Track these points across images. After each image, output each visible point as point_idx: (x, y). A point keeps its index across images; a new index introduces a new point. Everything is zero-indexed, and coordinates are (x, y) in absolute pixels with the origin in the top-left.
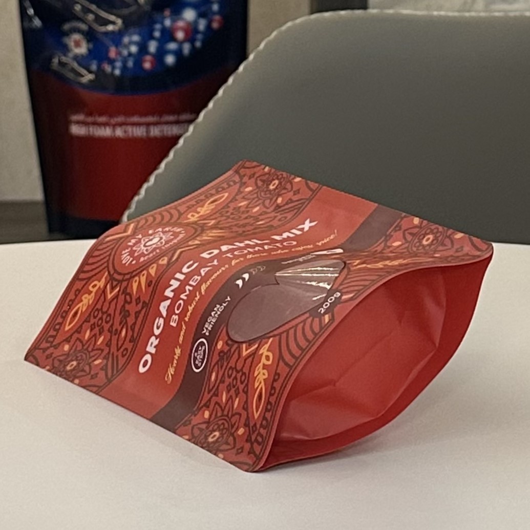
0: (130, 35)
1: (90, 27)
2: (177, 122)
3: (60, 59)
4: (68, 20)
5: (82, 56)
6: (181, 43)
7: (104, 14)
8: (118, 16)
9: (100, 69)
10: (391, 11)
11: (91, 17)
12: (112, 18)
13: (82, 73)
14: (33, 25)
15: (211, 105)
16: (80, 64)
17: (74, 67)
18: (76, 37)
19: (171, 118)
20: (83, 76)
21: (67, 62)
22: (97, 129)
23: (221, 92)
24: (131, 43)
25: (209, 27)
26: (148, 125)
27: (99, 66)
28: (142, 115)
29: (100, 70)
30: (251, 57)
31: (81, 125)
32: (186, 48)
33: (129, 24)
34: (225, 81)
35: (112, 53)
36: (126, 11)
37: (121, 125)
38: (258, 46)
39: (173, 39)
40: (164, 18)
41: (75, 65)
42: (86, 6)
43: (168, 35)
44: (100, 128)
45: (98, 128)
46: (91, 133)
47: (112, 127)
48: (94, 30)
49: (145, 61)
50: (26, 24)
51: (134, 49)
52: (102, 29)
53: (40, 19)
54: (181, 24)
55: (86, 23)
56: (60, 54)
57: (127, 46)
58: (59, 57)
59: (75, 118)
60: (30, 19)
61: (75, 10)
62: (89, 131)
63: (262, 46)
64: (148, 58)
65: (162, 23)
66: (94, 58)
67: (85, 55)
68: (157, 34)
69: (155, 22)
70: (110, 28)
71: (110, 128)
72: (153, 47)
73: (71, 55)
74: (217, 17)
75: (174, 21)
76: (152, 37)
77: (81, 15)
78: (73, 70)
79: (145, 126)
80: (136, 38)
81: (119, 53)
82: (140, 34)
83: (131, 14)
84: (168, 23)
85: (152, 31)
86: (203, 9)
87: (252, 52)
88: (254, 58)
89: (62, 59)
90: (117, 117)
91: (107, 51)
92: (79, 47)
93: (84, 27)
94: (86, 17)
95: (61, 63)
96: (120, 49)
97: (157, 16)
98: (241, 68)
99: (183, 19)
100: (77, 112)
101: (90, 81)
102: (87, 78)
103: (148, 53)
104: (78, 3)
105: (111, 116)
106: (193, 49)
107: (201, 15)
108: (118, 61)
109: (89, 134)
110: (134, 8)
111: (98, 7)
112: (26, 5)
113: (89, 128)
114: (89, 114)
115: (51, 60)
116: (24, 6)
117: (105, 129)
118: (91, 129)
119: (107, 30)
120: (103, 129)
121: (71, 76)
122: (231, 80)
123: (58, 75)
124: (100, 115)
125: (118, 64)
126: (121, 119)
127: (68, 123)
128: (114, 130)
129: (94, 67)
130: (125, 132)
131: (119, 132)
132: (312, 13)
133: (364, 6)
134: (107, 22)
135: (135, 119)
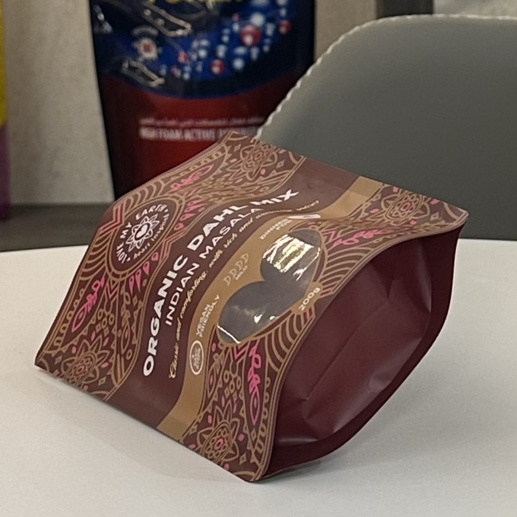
0: (199, 40)
1: (160, 32)
2: (246, 126)
3: (131, 64)
4: (138, 25)
5: (152, 60)
6: (249, 48)
7: (173, 19)
8: (187, 21)
9: (169, 73)
11: (160, 22)
12: (181, 23)
13: (152, 78)
14: (104, 30)
15: (279, 108)
16: (150, 69)
17: (144, 72)
18: (146, 41)
19: (240, 121)
20: (152, 80)
21: (137, 67)
22: (167, 133)
23: (289, 96)
24: (201, 48)
25: (276, 31)
26: (217, 128)
27: (169, 71)
28: (210, 119)
29: (170, 75)
30: (319, 61)
31: (150, 129)
32: (255, 52)
33: (198, 29)
34: (294, 84)
35: (182, 58)
36: (195, 16)
37: (190, 128)
38: (326, 50)
39: (242, 43)
40: (233, 22)
41: (145, 70)
42: (156, 11)
43: (237, 40)
44: (170, 131)
45: (168, 131)
46: (161, 137)
47: (181, 133)
48: (164, 35)
49: (214, 65)
50: (97, 29)
51: (203, 53)
52: (172, 34)
53: (110, 23)
54: (249, 28)
55: (155, 28)
56: (131, 59)
57: (196, 51)
58: (130, 62)
59: (145, 121)
60: (101, 24)
61: (145, 15)
62: (159, 134)
63: (329, 50)
64: (217, 62)
65: (231, 28)
66: (162, 63)
67: (154, 59)
68: (226, 39)
69: (224, 27)
70: (180, 32)
71: (179, 131)
72: (221, 51)
73: (141, 59)
74: (285, 22)
75: (242, 26)
76: (221, 42)
77: (151, 20)
78: (143, 75)
79: (214, 130)
80: (205, 43)
81: (188, 58)
82: (208, 39)
83: (200, 19)
84: (236, 27)
85: (221, 35)
86: (272, 13)
87: (319, 57)
88: (322, 62)
90: (186, 121)
91: (177, 56)
92: (149, 51)
93: (154, 32)
94: (156, 22)
95: (131, 68)
96: (190, 53)
97: (226, 22)
98: (309, 72)
99: (251, 24)
100: (147, 116)
101: (160, 85)
102: (158, 81)
103: (216, 58)
104: (147, 8)
105: (181, 119)
106: (261, 53)
107: (269, 20)
108: (187, 65)
109: (159, 138)
110: (202, 13)
111: (168, 11)
112: (97, 11)
113: (159, 131)
114: (159, 117)
115: (121, 64)
116: (95, 12)
117: (175, 132)
118: (161, 133)
119: (176, 34)
120: (172, 131)
121: (141, 80)
122: (299, 84)
123: (128, 79)
124: (170, 119)
125: (188, 69)
126: (189, 123)
127: (138, 127)
128: (183, 134)
129: (163, 71)
130: (194, 135)
131: (188, 136)
132: (378, 17)
133: (430, 12)
134: (176, 27)
135: (204, 122)
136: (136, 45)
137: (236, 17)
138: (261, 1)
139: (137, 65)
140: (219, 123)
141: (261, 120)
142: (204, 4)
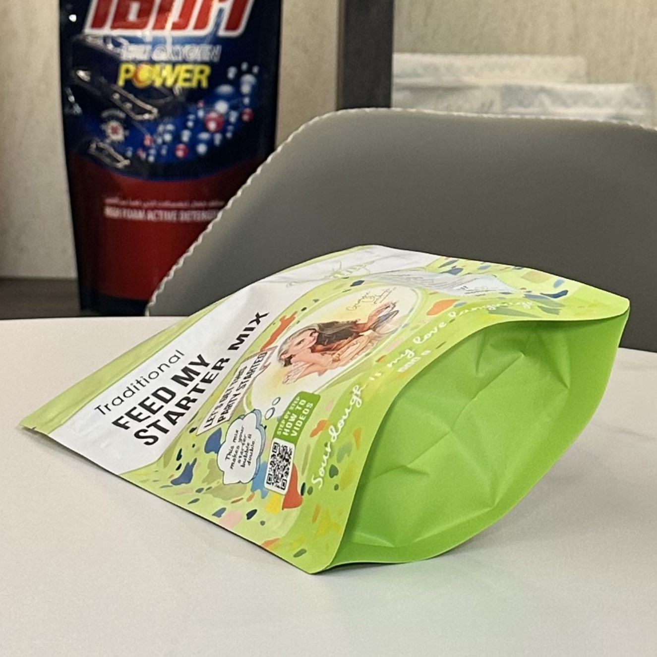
0: (165, 124)
1: (127, 116)
2: (206, 209)
3: (99, 146)
4: (107, 108)
5: (119, 142)
6: (213, 133)
7: (140, 103)
8: (154, 106)
9: (135, 154)
10: (413, 110)
11: (129, 105)
12: (148, 107)
13: (118, 159)
14: (74, 112)
15: (239, 193)
16: (116, 150)
17: (111, 153)
18: (114, 124)
19: (201, 204)
20: (118, 162)
21: (105, 148)
22: (130, 213)
23: (249, 181)
24: (166, 132)
25: (240, 118)
28: (173, 201)
29: (135, 157)
30: (279, 149)
31: (115, 208)
32: (218, 138)
33: (164, 113)
34: (254, 171)
35: (147, 142)
36: (161, 102)
37: (153, 209)
38: (287, 139)
39: (206, 130)
40: (198, 109)
41: (112, 151)
42: (124, 95)
43: (201, 126)
45: (132, 211)
46: (124, 216)
47: (144, 212)
48: (131, 118)
49: (178, 149)
50: (67, 110)
51: (168, 137)
52: (139, 117)
53: (80, 106)
54: (213, 115)
55: (124, 111)
56: (98, 140)
57: (161, 135)
58: (97, 142)
59: (109, 201)
60: (71, 105)
61: (113, 98)
62: (122, 214)
63: (290, 139)
64: (181, 146)
65: (196, 114)
66: (131, 146)
67: (121, 142)
68: (190, 124)
69: (189, 113)
70: (147, 116)
71: (142, 212)
72: (186, 136)
73: (108, 141)
74: (248, 110)
75: (207, 112)
76: (186, 127)
77: (119, 103)
78: (110, 156)
79: (175, 211)
80: (170, 127)
81: (154, 141)
82: (173, 124)
83: (166, 104)
84: (201, 114)
85: (187, 120)
86: (235, 102)
87: (279, 145)
89: (100, 145)
90: (149, 202)
91: (143, 140)
92: (116, 133)
93: (122, 115)
94: (124, 106)
95: (99, 149)
96: (155, 137)
97: (191, 109)
98: (269, 159)
99: (215, 111)
100: (112, 195)
101: (126, 167)
102: (123, 163)
103: (181, 142)
104: (116, 92)
105: (144, 201)
106: (224, 138)
107: (232, 108)
108: (152, 148)
109: (122, 217)
110: (169, 99)
111: (136, 96)
112: (67, 92)
113: (122, 211)
114: (124, 198)
115: (90, 145)
116: (66, 94)
117: (138, 213)
118: (125, 212)
119: (143, 118)
120: (135, 212)
121: (107, 160)
122: (259, 170)
123: (96, 160)
124: (134, 199)
125: (153, 151)
126: (153, 204)
127: (103, 206)
128: (146, 214)
129: (129, 154)
130: (157, 216)
131: (151, 216)
132: (338, 109)
133: (388, 105)
134: (144, 111)
135: (167, 204)
136: (104, 127)
137: (201, 104)
138: (225, 89)
139: (104, 146)
140: (180, 205)
141: (221, 203)
142: (171, 90)
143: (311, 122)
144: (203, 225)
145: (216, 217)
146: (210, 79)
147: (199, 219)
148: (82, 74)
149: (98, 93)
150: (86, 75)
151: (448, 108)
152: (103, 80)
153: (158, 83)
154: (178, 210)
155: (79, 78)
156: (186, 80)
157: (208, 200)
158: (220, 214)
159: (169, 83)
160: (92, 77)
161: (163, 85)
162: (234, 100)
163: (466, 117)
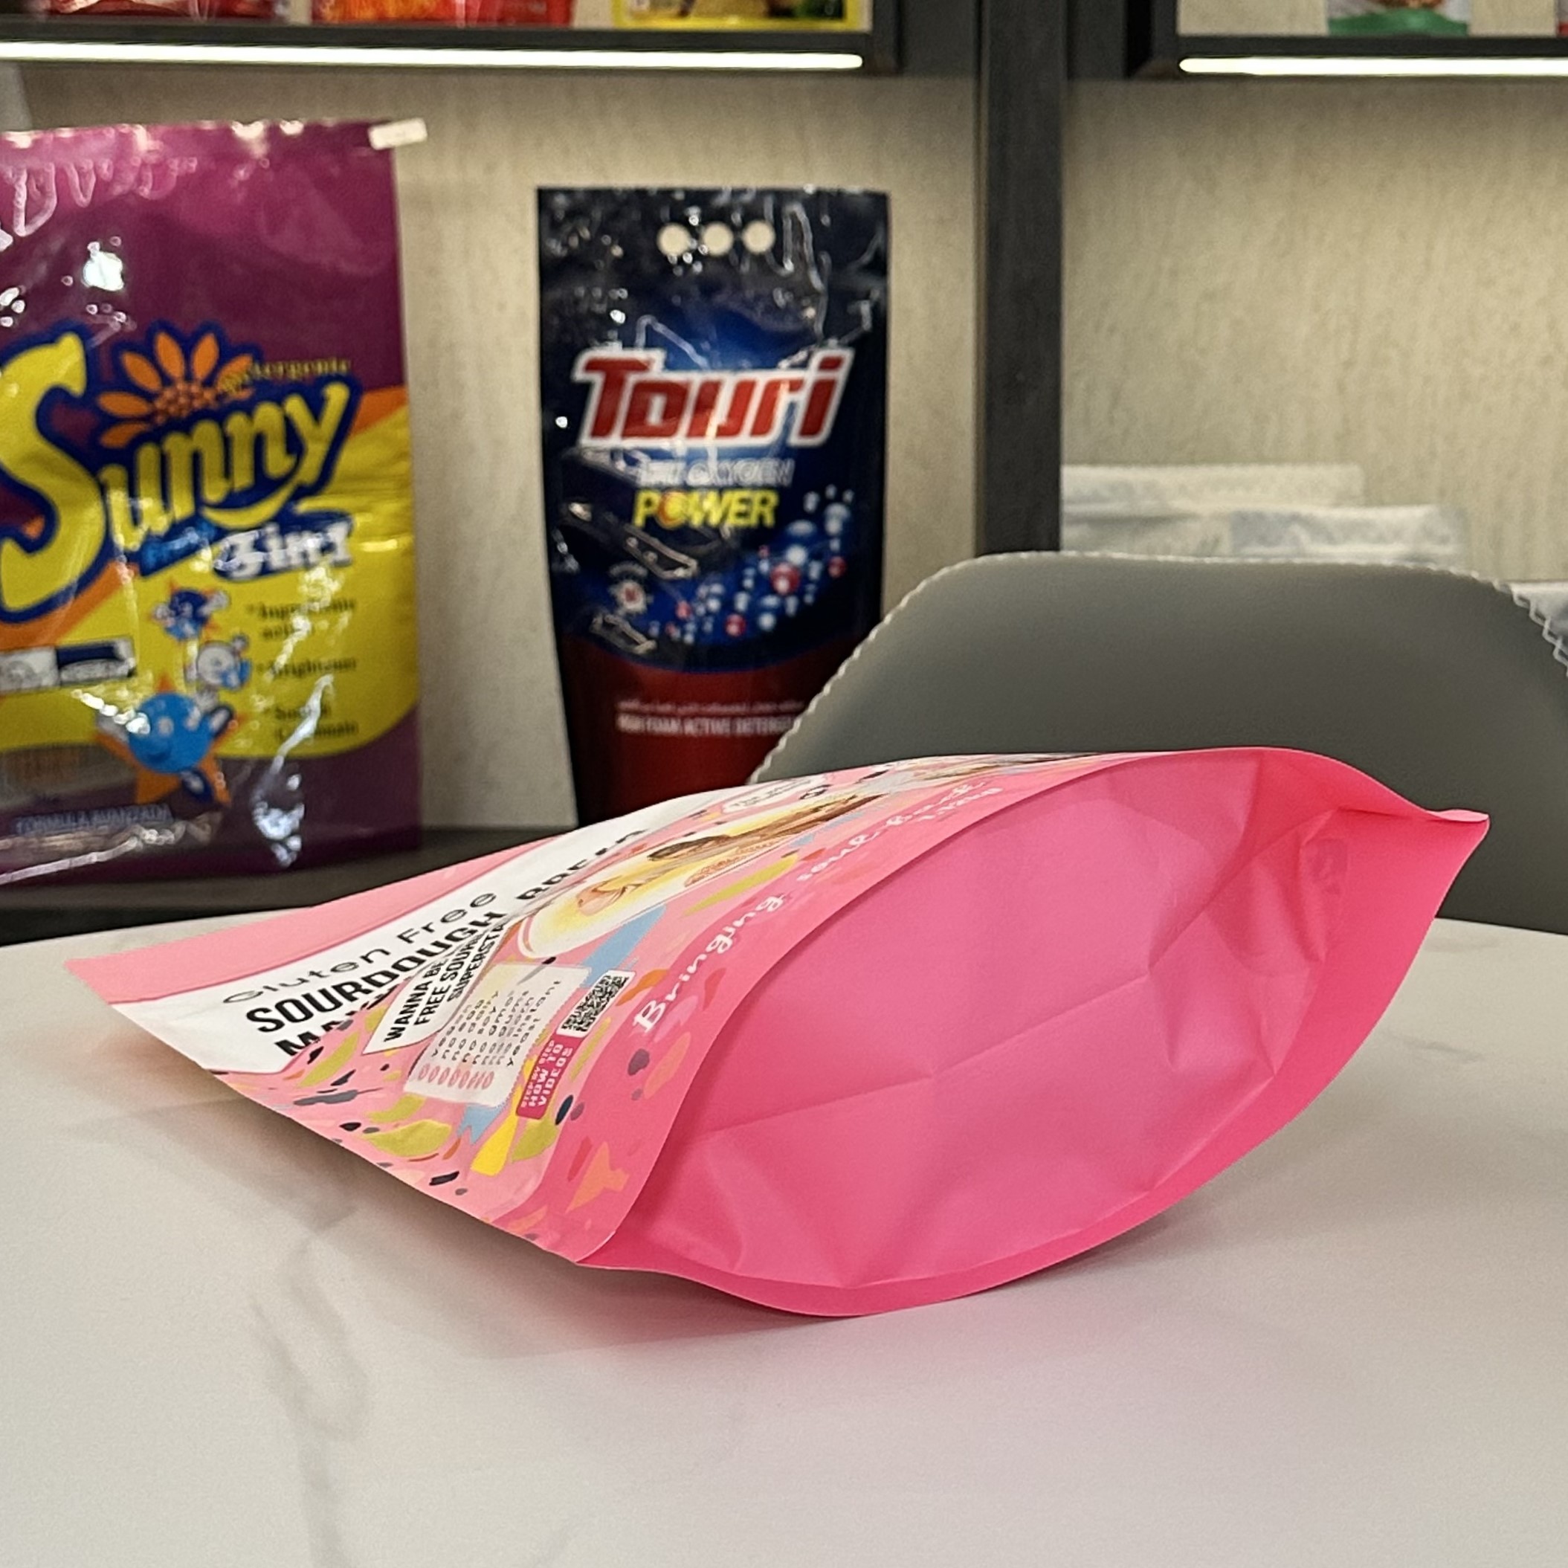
0: (708, 584)
1: (650, 573)
2: (776, 714)
3: (605, 619)
4: (618, 561)
5: (638, 614)
6: (783, 597)
7: (671, 554)
8: (692, 556)
9: (663, 633)
10: (1095, 554)
11: (651, 557)
12: (682, 558)
13: (636, 640)
14: (567, 568)
15: (827, 689)
16: (634, 627)
17: (625, 630)
18: (629, 585)
19: (768, 707)
20: (637, 644)
21: (617, 624)
22: (657, 723)
23: (842, 670)
24: (711, 596)
25: (825, 573)
27: (662, 629)
28: (723, 703)
29: (664, 636)
30: (888, 619)
31: (634, 716)
32: (792, 604)
33: (707, 568)
34: (850, 653)
35: (682, 611)
36: (703, 549)
37: (693, 716)
38: (899, 600)
39: (773, 592)
40: (759, 559)
41: (627, 628)
42: (645, 540)
43: (765, 585)
44: (662, 721)
45: (660, 720)
46: (649, 728)
47: (679, 721)
48: (656, 576)
49: (730, 623)
50: (555, 565)
51: (714, 605)
52: (668, 575)
53: (577, 558)
54: (783, 568)
55: (644, 566)
56: (606, 611)
57: (704, 601)
58: (604, 615)
59: (625, 705)
60: (562, 558)
61: (626, 545)
62: (646, 726)
63: (904, 603)
64: (735, 618)
65: (756, 567)
66: (654, 619)
67: (641, 613)
68: (748, 583)
69: (746, 566)
70: (680, 573)
71: (677, 722)
72: (742, 602)
73: (621, 612)
74: (837, 560)
75: (774, 564)
76: (742, 589)
77: (637, 553)
78: (624, 635)
79: (728, 719)
80: (717, 589)
81: (692, 611)
82: (723, 582)
83: (710, 554)
84: (764, 566)
85: (741, 578)
86: (818, 546)
87: (888, 612)
88: (893, 619)
89: (608, 619)
90: (688, 706)
91: (675, 609)
92: (632, 600)
93: (641, 571)
94: (645, 557)
95: (606, 625)
96: (694, 605)
97: (749, 560)
99: (786, 561)
100: (629, 696)
101: (650, 652)
102: (645, 646)
103: (734, 611)
104: (632, 536)
105: (679, 704)
106: (802, 606)
107: (813, 556)
108: (690, 621)
109: (646, 731)
110: (714, 545)
111: (663, 541)
112: (555, 538)
113: (646, 720)
114: (647, 699)
115: (591, 620)
116: (553, 540)
117: (670, 723)
118: (649, 723)
119: (675, 576)
120: (666, 722)
121: (620, 643)
123: (601, 642)
124: (663, 701)
125: (691, 627)
126: (692, 708)
127: (615, 713)
128: (682, 724)
129: (655, 631)
130: (699, 727)
131: (690, 728)
132: (978, 555)
133: (1055, 546)
134: (675, 565)
135: (714, 708)
136: (613, 590)
137: (764, 552)
138: (802, 528)
139: (616, 621)
140: (737, 709)
141: (799, 705)
142: (717, 530)
143: (937, 577)
144: (773, 740)
145: (791, 727)
146: (778, 512)
147: (765, 730)
148: (578, 509)
149: (602, 538)
150: (585, 509)
151: (1150, 550)
152: (611, 518)
153: (696, 521)
154: (733, 717)
155: (574, 516)
156: (740, 515)
157: (779, 700)
158: (798, 723)
159: (714, 520)
160: (594, 513)
161: (705, 523)
162: (817, 545)
163: (1177, 564)
